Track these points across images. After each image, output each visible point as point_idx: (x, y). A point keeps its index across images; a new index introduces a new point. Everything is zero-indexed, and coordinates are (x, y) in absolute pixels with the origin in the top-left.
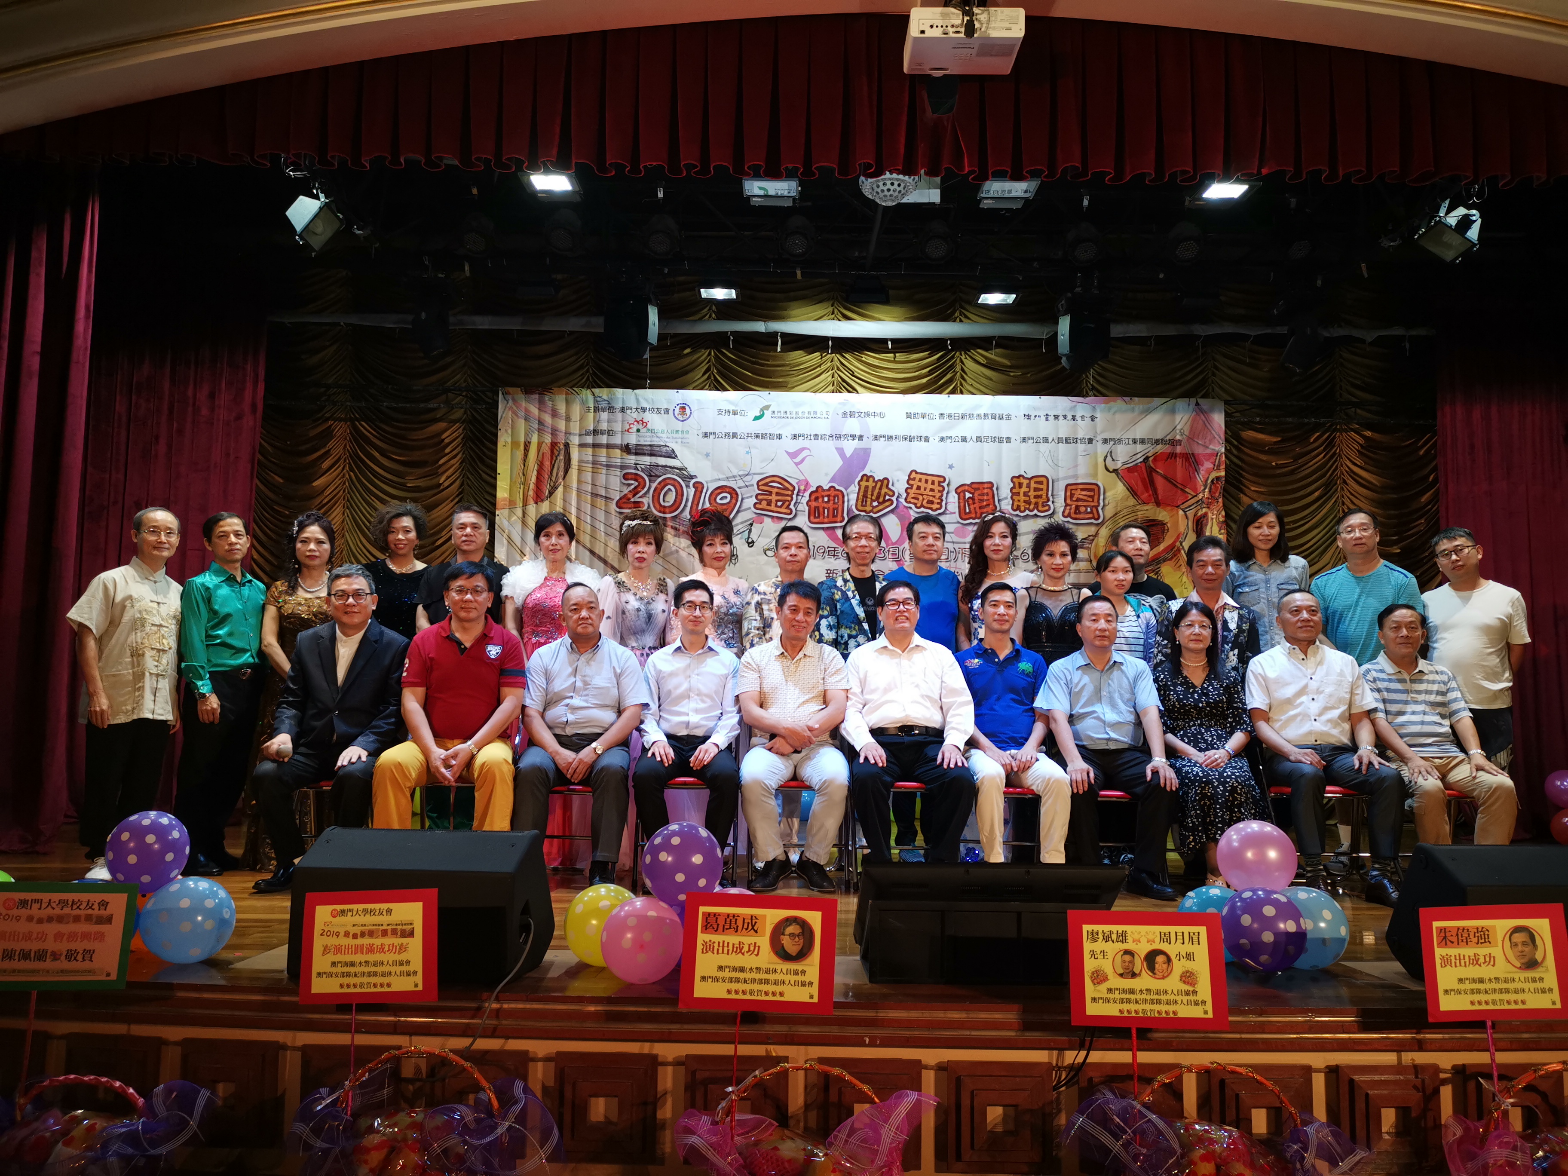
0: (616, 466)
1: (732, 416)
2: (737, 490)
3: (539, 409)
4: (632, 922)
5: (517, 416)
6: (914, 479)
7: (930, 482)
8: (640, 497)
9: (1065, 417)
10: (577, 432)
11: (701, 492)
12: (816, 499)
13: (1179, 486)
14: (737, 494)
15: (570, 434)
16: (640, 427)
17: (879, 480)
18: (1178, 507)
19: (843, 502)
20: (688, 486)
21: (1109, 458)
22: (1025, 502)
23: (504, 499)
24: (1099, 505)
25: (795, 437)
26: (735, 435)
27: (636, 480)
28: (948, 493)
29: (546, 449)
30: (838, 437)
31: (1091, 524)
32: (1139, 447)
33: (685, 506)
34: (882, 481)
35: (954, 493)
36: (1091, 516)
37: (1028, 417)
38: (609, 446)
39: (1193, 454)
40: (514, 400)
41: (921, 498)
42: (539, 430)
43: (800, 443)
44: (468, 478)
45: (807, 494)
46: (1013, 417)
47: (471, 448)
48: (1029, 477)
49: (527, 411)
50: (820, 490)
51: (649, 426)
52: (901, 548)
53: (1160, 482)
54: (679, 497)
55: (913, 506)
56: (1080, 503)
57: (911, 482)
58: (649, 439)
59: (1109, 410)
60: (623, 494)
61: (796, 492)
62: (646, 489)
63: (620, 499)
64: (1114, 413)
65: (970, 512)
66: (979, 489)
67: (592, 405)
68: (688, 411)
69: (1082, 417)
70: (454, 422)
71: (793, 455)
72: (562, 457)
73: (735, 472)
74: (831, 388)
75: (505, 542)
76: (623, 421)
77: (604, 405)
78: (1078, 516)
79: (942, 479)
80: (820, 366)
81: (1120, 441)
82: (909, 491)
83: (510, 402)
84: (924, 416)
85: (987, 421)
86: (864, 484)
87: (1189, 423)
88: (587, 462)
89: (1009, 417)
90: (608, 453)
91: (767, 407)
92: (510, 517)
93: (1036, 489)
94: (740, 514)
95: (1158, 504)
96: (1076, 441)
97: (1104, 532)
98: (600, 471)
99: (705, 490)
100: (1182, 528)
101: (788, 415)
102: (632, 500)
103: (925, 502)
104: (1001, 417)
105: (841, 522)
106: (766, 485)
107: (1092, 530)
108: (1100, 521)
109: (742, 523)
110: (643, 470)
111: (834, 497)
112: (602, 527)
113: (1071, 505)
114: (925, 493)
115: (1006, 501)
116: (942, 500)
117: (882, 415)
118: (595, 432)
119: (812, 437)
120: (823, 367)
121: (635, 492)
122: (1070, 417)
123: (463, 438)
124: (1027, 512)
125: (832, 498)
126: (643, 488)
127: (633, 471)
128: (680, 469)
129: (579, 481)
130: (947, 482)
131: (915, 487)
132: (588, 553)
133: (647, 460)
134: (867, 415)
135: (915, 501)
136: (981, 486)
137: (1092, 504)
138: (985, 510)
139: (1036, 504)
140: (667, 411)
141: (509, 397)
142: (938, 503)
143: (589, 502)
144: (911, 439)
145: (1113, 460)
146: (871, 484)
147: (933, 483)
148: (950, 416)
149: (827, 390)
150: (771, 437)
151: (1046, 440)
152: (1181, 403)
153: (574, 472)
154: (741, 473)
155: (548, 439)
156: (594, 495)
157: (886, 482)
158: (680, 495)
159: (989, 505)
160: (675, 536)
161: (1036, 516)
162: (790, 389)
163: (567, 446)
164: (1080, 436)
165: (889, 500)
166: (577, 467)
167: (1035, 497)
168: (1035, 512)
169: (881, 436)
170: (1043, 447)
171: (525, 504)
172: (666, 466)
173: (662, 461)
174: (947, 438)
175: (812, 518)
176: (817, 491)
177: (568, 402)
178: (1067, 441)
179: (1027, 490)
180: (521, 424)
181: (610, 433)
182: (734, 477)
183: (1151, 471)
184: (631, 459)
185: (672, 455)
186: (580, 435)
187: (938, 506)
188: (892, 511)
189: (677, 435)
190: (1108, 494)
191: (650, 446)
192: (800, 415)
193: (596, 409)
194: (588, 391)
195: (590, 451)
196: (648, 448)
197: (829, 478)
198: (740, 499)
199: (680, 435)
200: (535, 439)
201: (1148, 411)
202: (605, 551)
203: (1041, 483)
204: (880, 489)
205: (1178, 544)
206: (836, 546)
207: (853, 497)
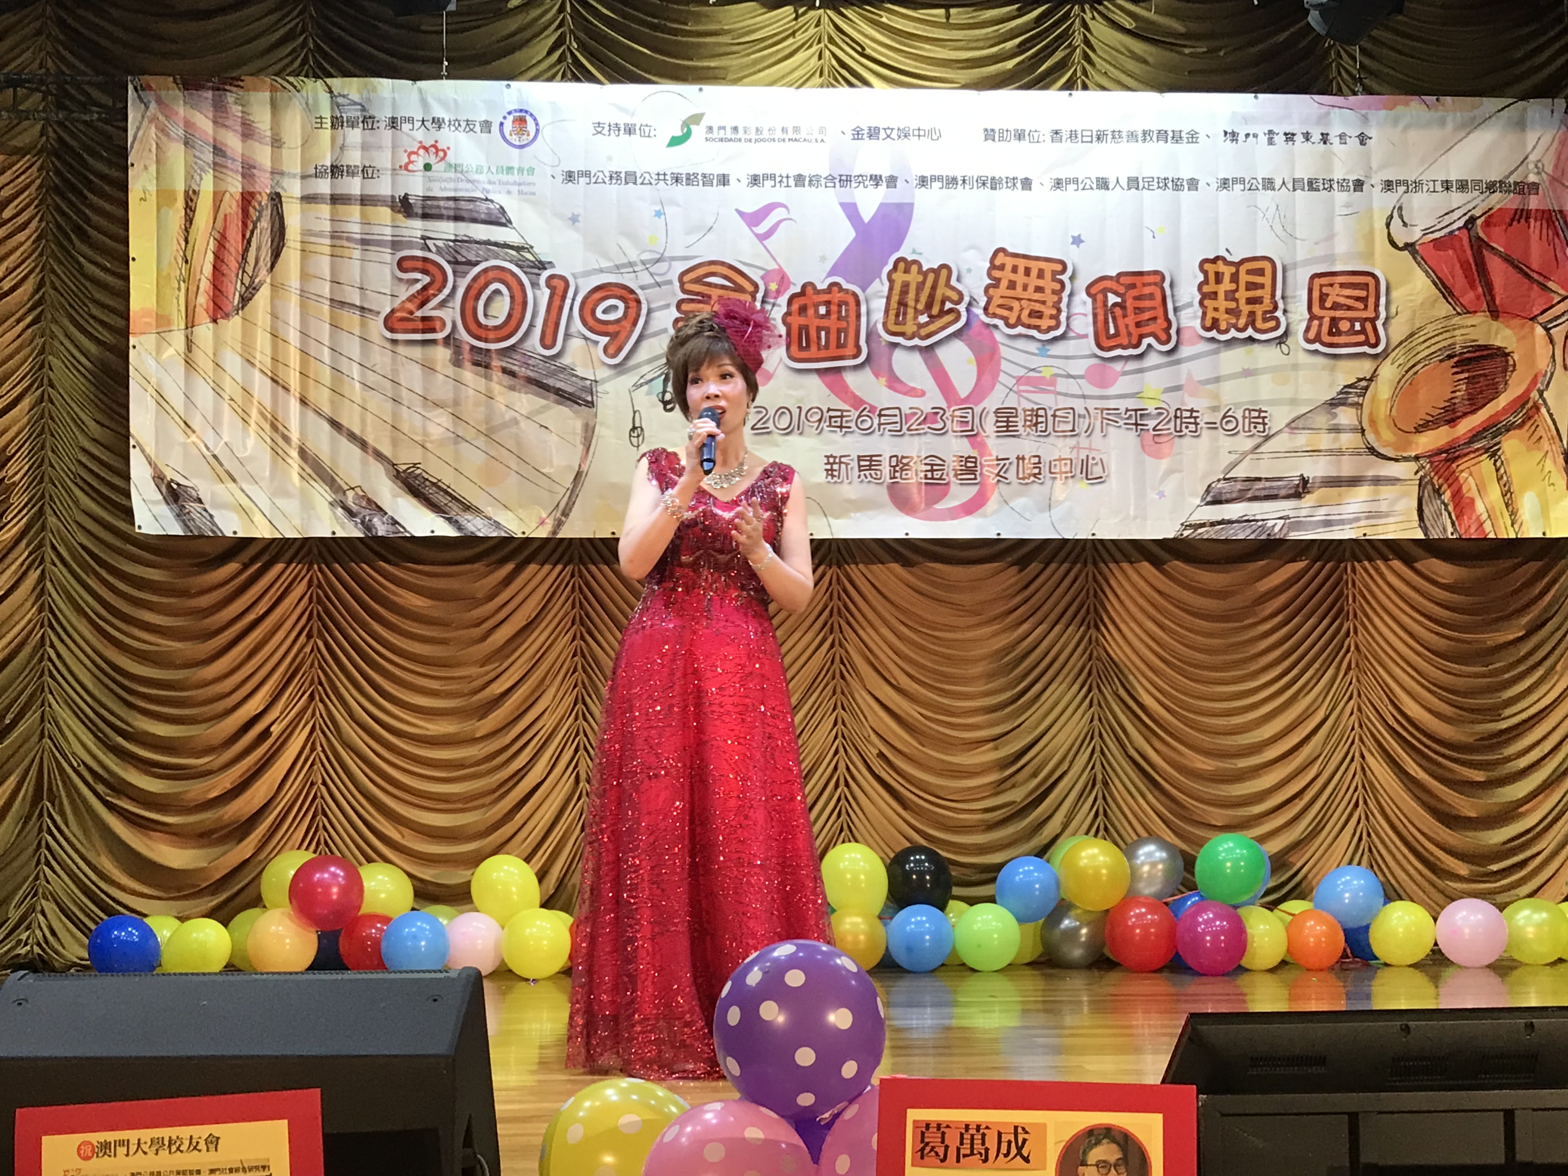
0: (379, 243)
1: (624, 137)
2: (638, 291)
3: (215, 122)
4: (715, 1153)
5: (168, 135)
6: (1002, 267)
7: (1034, 273)
8: (433, 309)
9: (1307, 136)
10: (298, 170)
11: (564, 298)
12: (803, 310)
13: (1535, 276)
14: (638, 302)
15: (282, 174)
16: (432, 159)
17: (932, 270)
18: (1533, 319)
19: (858, 316)
20: (535, 285)
21: (1396, 220)
22: (1228, 311)
23: (146, 313)
24: (1377, 317)
25: (755, 180)
26: (631, 178)
27: (425, 272)
28: (1071, 295)
29: (231, 206)
30: (845, 180)
31: (1364, 355)
32: (1457, 198)
33: (531, 325)
34: (936, 272)
35: (1083, 296)
36: (1362, 338)
37: (1233, 136)
38: (365, 201)
39: (1561, 212)
40: (159, 102)
41: (1016, 305)
42: (216, 166)
43: (767, 194)
44: (53, 271)
45: (783, 300)
46: (1202, 138)
47: (59, 209)
48: (1237, 260)
49: (188, 125)
50: (809, 290)
51: (451, 157)
52: (978, 410)
53: (1496, 267)
54: (518, 308)
55: (1000, 323)
56: (1338, 314)
57: (997, 274)
58: (452, 185)
59: (1396, 122)
60: (397, 303)
61: (759, 296)
62: (446, 291)
63: (393, 311)
64: (1406, 128)
65: (1117, 334)
66: (1133, 286)
67: (327, 114)
68: (531, 126)
69: (1342, 136)
70: (21, 152)
71: (753, 219)
72: (265, 224)
73: (633, 255)
74: (817, 80)
75: (152, 404)
76: (394, 147)
77: (354, 113)
78: (1336, 340)
79: (1059, 267)
80: (793, 34)
81: (1418, 185)
82: (991, 291)
83: (153, 106)
84: (1020, 135)
85: (1149, 145)
86: (899, 277)
87: (1553, 149)
88: (320, 234)
89: (1193, 137)
90: (363, 215)
91: (696, 119)
92: (159, 350)
93: (1250, 286)
94: (645, 344)
95: (1495, 313)
96: (1329, 185)
97: (1388, 372)
98: (346, 252)
99: (570, 294)
100: (1542, 363)
101: (741, 134)
102: (419, 314)
103: (1026, 312)
104: (1177, 137)
105: (855, 357)
106: (698, 281)
107: (1365, 368)
108: (1380, 349)
109: (650, 361)
110: (439, 251)
111: (840, 306)
112: (356, 371)
113: (1321, 318)
114: (1025, 295)
115: (1189, 310)
116: (1059, 311)
117: (933, 134)
118: (336, 170)
119: (792, 182)
120: (800, 38)
121: (423, 298)
122: (1316, 137)
123: (40, 187)
124: (1233, 333)
125: (834, 308)
126: (440, 291)
127: (419, 253)
128: (518, 249)
129: (305, 276)
130: (1069, 272)
131: (1004, 283)
132: (326, 426)
133: (446, 230)
134: (904, 134)
135: (1005, 313)
136: (1138, 280)
137: (1364, 315)
138: (1145, 330)
139: (1252, 314)
140: (486, 126)
141: (149, 96)
142: (1052, 317)
143: (327, 317)
144: (994, 184)
145: (1405, 224)
146: (914, 278)
147: (1041, 274)
148: (1073, 135)
149: (809, 83)
150: (707, 180)
151: (1269, 184)
152: (1536, 108)
153: (291, 254)
154: (646, 256)
155: (235, 186)
156: (337, 304)
157: (944, 272)
158: (519, 302)
159: (1154, 319)
160: (512, 388)
161: (1251, 340)
162: (736, 82)
163: (276, 199)
164: (1338, 175)
165: (951, 311)
166: (298, 246)
167: (1250, 301)
168: (1250, 332)
169: (934, 178)
170: (1265, 198)
171: (190, 324)
172: (488, 243)
173: (480, 232)
174: (1069, 181)
175: (794, 348)
176: (803, 293)
177: (274, 106)
178: (1312, 185)
179: (1233, 286)
180: (177, 154)
181: (367, 172)
182: (631, 264)
183: (1479, 246)
184: (415, 228)
185: (499, 219)
186: (303, 177)
187: (1053, 323)
188: (957, 334)
189: (510, 178)
190: (1394, 294)
191: (455, 199)
192: (766, 135)
193: (337, 123)
194: (319, 82)
195: (325, 210)
196: (451, 204)
197: (828, 266)
198: (644, 311)
199: (515, 177)
200: (207, 186)
201: (1474, 125)
202: (363, 422)
203: (1261, 272)
204: (934, 287)
205: (1535, 395)
206: (846, 407)
207: (879, 304)
